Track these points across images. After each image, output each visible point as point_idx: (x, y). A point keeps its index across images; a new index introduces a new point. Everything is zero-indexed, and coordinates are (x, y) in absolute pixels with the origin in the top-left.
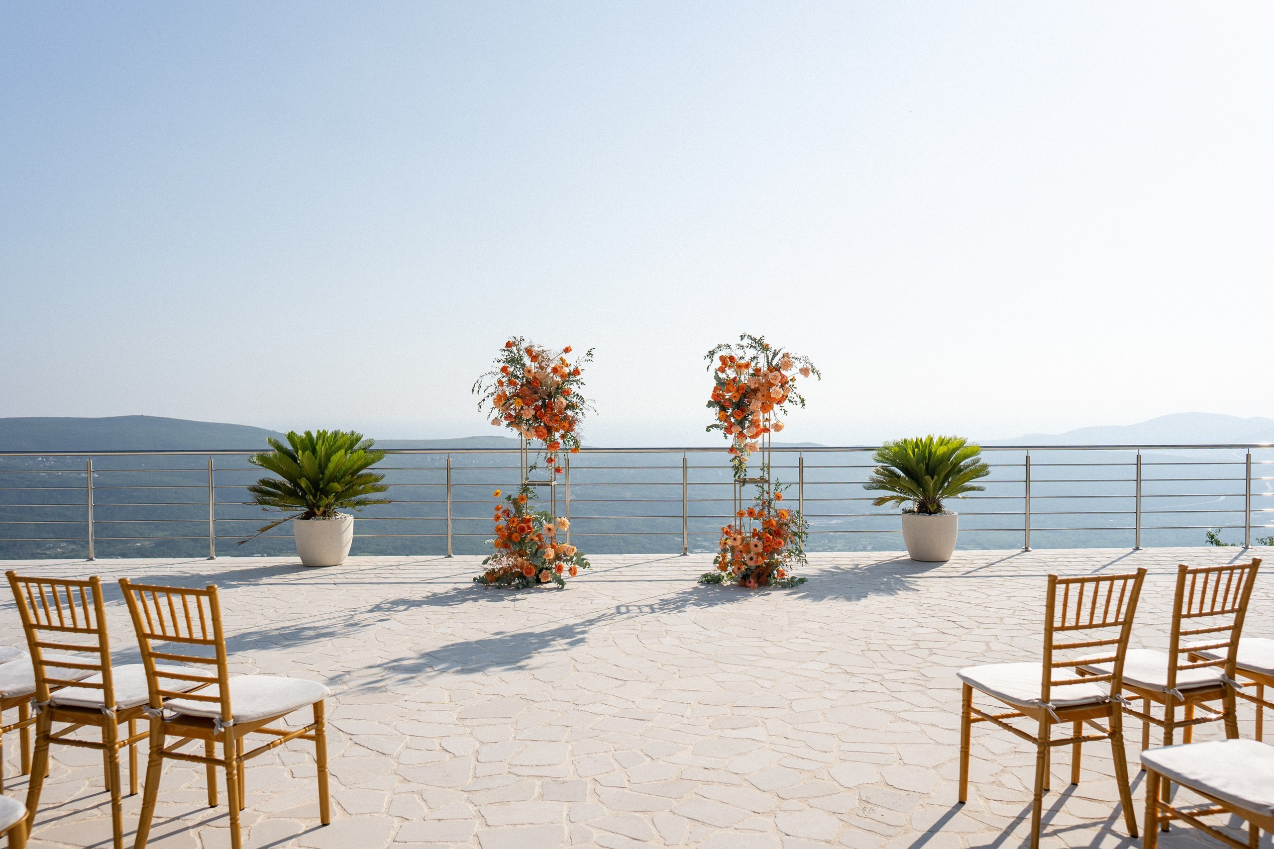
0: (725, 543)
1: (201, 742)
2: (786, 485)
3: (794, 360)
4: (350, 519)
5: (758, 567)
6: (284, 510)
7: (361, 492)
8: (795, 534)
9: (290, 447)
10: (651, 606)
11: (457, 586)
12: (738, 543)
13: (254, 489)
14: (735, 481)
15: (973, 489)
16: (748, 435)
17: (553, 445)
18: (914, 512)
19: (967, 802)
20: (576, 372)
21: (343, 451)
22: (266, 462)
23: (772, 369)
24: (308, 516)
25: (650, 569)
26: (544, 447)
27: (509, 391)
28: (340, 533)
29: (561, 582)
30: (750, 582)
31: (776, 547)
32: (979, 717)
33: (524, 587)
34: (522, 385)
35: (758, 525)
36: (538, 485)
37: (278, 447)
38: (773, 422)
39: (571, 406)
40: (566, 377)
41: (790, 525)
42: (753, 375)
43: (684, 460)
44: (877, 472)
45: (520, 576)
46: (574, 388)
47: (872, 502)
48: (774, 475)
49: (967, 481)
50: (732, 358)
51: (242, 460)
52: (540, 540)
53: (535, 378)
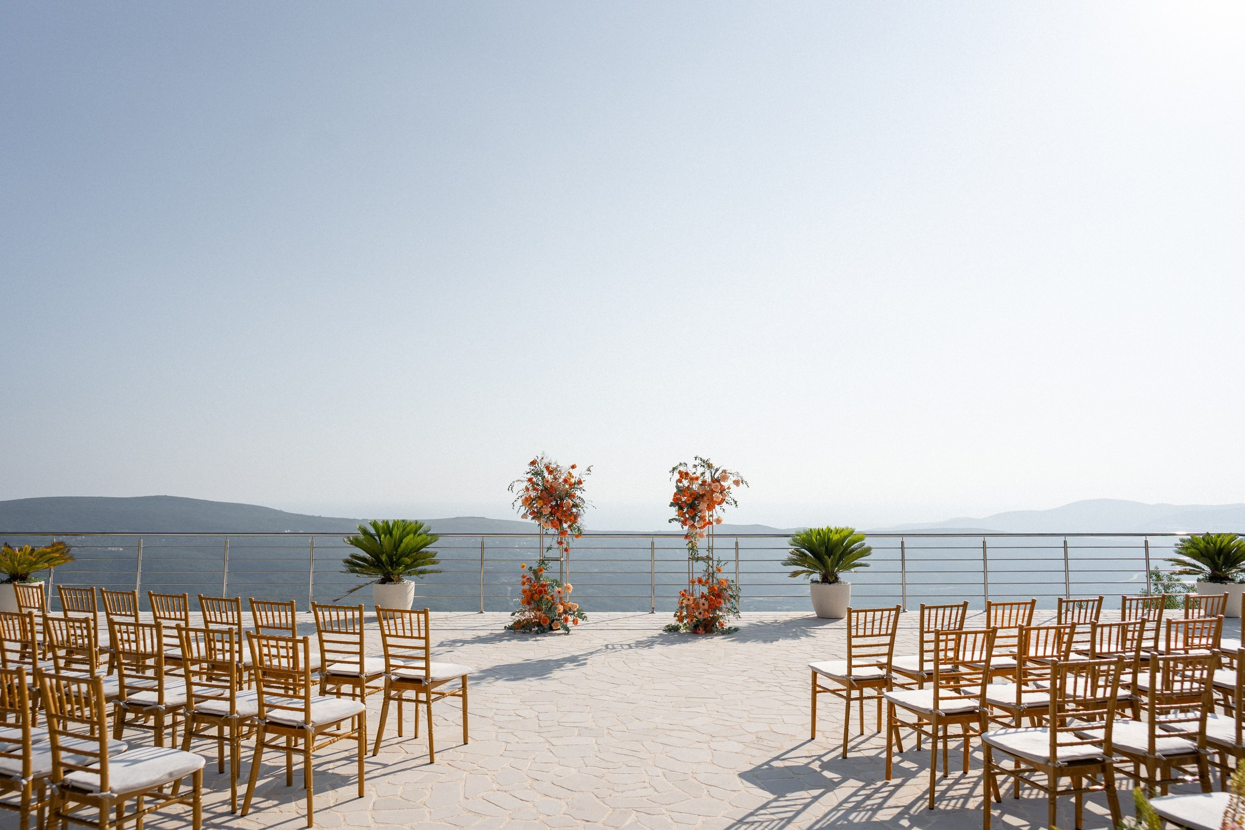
0: (682, 603)
1: (414, 692)
2: (725, 562)
3: (729, 475)
4: (413, 584)
5: (705, 619)
6: (369, 577)
7: (423, 564)
8: (731, 596)
9: (373, 531)
10: (629, 645)
11: (493, 632)
12: (691, 602)
13: (347, 561)
14: (689, 558)
15: (861, 565)
16: (697, 526)
17: (563, 533)
18: (819, 582)
19: (815, 739)
20: (580, 482)
21: (411, 536)
22: (356, 543)
23: (715, 481)
24: (383, 582)
25: (628, 622)
26: (556, 533)
27: (533, 494)
28: (406, 594)
29: (567, 629)
30: (699, 630)
31: (718, 606)
32: (822, 690)
33: (542, 632)
34: (542, 491)
35: (705, 590)
36: (552, 560)
37: (365, 532)
38: (715, 517)
39: (575, 506)
40: (572, 486)
41: (728, 590)
42: (701, 485)
43: (653, 543)
44: (792, 553)
45: (539, 625)
46: (578, 493)
47: (789, 574)
48: (716, 555)
49: (856, 559)
50: (687, 474)
51: (339, 540)
52: (553, 599)
53: (551, 486)
